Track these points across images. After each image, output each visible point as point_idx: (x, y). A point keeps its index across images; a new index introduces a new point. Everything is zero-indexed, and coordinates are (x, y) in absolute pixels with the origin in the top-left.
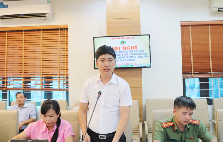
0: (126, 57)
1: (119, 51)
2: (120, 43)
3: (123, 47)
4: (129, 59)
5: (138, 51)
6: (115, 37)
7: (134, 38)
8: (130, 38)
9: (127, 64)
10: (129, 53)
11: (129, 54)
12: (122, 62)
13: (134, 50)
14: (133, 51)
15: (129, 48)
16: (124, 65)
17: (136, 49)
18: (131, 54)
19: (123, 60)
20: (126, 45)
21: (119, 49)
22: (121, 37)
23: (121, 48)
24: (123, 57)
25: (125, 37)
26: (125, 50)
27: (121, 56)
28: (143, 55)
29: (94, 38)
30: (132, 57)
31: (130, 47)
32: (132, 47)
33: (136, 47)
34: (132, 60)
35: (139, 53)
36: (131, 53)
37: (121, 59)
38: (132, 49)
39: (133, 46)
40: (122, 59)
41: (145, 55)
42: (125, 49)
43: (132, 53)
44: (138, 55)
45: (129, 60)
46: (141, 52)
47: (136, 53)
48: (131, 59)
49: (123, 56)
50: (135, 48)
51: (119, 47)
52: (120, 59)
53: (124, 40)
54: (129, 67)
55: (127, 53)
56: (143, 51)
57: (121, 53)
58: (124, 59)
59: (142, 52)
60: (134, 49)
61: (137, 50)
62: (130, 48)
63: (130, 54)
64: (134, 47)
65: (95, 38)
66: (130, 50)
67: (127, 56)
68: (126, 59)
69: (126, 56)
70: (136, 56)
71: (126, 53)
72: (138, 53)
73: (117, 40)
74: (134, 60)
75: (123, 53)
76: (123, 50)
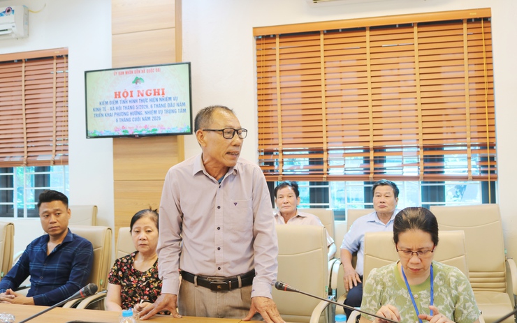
0: (143, 113)
1: (131, 99)
2: (133, 82)
3: (139, 91)
4: (148, 116)
5: (166, 99)
6: (124, 70)
7: (158, 70)
8: (152, 71)
9: (146, 127)
10: (149, 104)
11: (149, 106)
12: (137, 123)
13: (158, 97)
14: (157, 100)
15: (149, 92)
16: (140, 129)
17: (163, 94)
18: (153, 106)
19: (138, 119)
20: (143, 87)
21: (132, 96)
22: (135, 69)
23: (135, 94)
24: (139, 113)
25: (142, 69)
26: (143, 98)
27: (135, 110)
28: (177, 108)
29: (86, 73)
30: (155, 112)
31: (151, 90)
32: (155, 90)
33: (163, 90)
34: (155, 118)
35: (170, 102)
36: (153, 103)
37: (135, 116)
38: (155, 94)
39: (157, 88)
40: (137, 116)
41: (180, 108)
42: (142, 95)
43: (156, 103)
44: (167, 108)
45: (149, 118)
46: (173, 101)
47: (163, 103)
48: (154, 115)
49: (139, 110)
50: (161, 92)
51: (131, 92)
52: (132, 116)
53: (140, 75)
54: (151, 133)
55: (146, 104)
56: (176, 99)
57: (135, 104)
58: (140, 116)
59: (175, 102)
60: (159, 94)
61: (165, 96)
62: (151, 94)
63: (151, 106)
64: (159, 90)
65: (88, 74)
66: (152, 96)
67: (146, 110)
68: (144, 116)
69: (143, 111)
70: (163, 109)
71: (143, 104)
72: (167, 103)
73: (128, 75)
74: (160, 118)
75: (138, 104)
76: (139, 98)
